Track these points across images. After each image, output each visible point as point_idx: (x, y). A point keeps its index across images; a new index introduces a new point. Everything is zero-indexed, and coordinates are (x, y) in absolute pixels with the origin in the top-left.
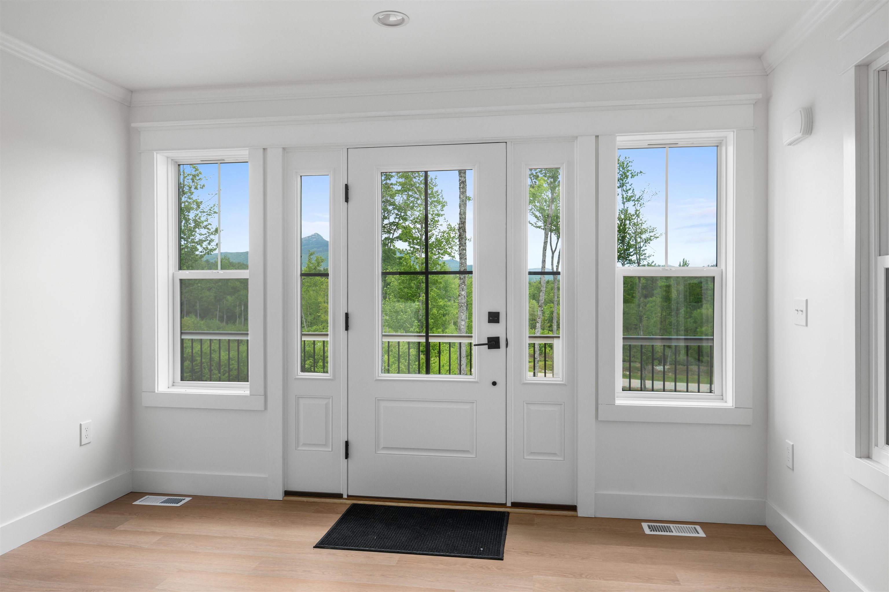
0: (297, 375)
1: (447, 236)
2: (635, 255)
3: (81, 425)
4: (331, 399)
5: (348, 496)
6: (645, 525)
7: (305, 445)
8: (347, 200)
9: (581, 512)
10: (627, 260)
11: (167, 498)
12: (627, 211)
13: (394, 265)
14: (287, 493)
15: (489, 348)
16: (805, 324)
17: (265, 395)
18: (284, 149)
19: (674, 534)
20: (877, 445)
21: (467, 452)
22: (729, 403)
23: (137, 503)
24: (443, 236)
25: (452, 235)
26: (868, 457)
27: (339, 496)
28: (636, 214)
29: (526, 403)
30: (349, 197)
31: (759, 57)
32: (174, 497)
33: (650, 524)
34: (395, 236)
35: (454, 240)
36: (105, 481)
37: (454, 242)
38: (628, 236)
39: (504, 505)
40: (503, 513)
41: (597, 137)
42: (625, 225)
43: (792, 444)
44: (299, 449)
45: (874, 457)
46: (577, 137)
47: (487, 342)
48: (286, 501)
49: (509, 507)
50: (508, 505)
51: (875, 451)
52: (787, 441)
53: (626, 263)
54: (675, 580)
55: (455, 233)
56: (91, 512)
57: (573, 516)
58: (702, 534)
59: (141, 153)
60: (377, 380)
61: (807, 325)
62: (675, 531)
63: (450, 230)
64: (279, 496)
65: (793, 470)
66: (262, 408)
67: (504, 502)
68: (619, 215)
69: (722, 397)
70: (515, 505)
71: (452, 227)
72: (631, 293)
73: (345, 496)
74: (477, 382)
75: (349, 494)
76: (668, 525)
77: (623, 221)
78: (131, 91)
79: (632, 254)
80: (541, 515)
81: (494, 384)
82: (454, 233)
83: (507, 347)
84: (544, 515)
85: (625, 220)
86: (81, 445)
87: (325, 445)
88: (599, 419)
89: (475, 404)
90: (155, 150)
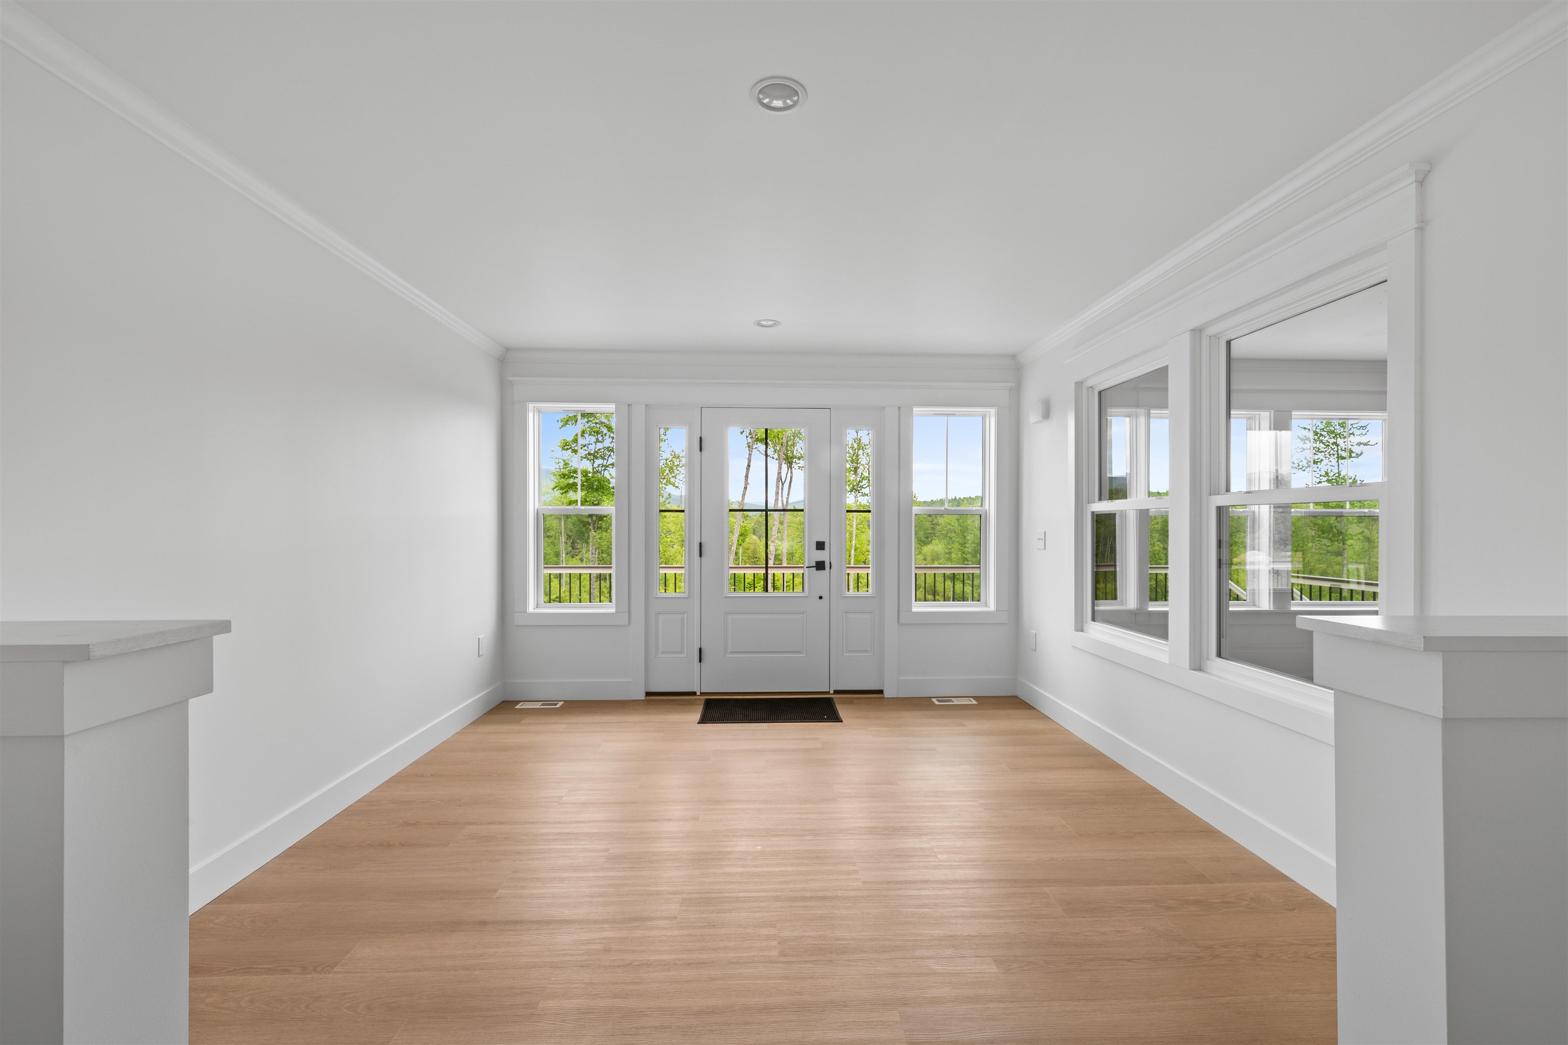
0: (657, 595)
1: (671, 464)
2: (868, 487)
3: (479, 638)
4: (686, 614)
5: (701, 693)
6: (934, 700)
7: (663, 652)
8: (701, 450)
9: (887, 694)
10: (859, 492)
11: (541, 703)
12: (860, 440)
13: (609, 495)
14: (648, 694)
15: (817, 570)
16: (1044, 548)
17: (629, 612)
18: (646, 405)
19: (956, 703)
20: (1086, 623)
21: (799, 652)
22: (992, 607)
23: (516, 707)
24: (666, 464)
25: (676, 463)
26: (1082, 631)
27: (694, 694)
28: (870, 444)
29: (845, 613)
30: (703, 447)
31: (1014, 357)
32: (545, 702)
33: (938, 699)
34: (608, 463)
35: (678, 468)
36: (489, 690)
37: (678, 470)
38: (861, 467)
39: (828, 693)
40: (829, 698)
41: (899, 408)
42: (858, 456)
43: (1035, 632)
44: (658, 656)
45: (1085, 630)
46: (884, 407)
47: (815, 565)
48: (647, 700)
49: (832, 694)
50: (831, 692)
51: (1086, 626)
52: (1032, 631)
53: (858, 495)
54: (963, 725)
55: (680, 461)
56: (485, 714)
57: (880, 698)
58: (976, 703)
59: (514, 403)
60: (726, 597)
61: (1045, 549)
62: (956, 702)
63: (673, 458)
64: (642, 697)
65: (1036, 650)
66: (627, 623)
67: (828, 691)
68: (852, 444)
69: (986, 605)
70: (836, 692)
71: (676, 454)
72: (860, 527)
73: (698, 693)
74: (807, 597)
75: (702, 692)
76: (951, 699)
77: (856, 451)
78: (508, 349)
79: (864, 486)
80: (857, 698)
81: (821, 598)
82: (678, 460)
83: (830, 569)
84: (859, 698)
85: (859, 450)
86: (479, 656)
87: (681, 652)
88: (900, 623)
89: (805, 614)
90: (528, 402)
